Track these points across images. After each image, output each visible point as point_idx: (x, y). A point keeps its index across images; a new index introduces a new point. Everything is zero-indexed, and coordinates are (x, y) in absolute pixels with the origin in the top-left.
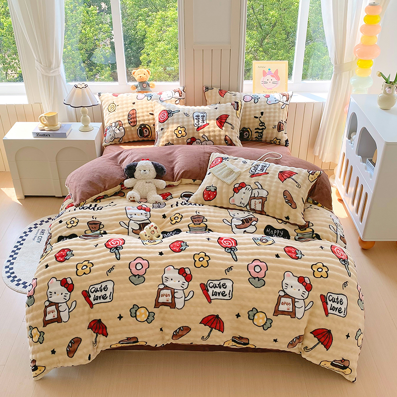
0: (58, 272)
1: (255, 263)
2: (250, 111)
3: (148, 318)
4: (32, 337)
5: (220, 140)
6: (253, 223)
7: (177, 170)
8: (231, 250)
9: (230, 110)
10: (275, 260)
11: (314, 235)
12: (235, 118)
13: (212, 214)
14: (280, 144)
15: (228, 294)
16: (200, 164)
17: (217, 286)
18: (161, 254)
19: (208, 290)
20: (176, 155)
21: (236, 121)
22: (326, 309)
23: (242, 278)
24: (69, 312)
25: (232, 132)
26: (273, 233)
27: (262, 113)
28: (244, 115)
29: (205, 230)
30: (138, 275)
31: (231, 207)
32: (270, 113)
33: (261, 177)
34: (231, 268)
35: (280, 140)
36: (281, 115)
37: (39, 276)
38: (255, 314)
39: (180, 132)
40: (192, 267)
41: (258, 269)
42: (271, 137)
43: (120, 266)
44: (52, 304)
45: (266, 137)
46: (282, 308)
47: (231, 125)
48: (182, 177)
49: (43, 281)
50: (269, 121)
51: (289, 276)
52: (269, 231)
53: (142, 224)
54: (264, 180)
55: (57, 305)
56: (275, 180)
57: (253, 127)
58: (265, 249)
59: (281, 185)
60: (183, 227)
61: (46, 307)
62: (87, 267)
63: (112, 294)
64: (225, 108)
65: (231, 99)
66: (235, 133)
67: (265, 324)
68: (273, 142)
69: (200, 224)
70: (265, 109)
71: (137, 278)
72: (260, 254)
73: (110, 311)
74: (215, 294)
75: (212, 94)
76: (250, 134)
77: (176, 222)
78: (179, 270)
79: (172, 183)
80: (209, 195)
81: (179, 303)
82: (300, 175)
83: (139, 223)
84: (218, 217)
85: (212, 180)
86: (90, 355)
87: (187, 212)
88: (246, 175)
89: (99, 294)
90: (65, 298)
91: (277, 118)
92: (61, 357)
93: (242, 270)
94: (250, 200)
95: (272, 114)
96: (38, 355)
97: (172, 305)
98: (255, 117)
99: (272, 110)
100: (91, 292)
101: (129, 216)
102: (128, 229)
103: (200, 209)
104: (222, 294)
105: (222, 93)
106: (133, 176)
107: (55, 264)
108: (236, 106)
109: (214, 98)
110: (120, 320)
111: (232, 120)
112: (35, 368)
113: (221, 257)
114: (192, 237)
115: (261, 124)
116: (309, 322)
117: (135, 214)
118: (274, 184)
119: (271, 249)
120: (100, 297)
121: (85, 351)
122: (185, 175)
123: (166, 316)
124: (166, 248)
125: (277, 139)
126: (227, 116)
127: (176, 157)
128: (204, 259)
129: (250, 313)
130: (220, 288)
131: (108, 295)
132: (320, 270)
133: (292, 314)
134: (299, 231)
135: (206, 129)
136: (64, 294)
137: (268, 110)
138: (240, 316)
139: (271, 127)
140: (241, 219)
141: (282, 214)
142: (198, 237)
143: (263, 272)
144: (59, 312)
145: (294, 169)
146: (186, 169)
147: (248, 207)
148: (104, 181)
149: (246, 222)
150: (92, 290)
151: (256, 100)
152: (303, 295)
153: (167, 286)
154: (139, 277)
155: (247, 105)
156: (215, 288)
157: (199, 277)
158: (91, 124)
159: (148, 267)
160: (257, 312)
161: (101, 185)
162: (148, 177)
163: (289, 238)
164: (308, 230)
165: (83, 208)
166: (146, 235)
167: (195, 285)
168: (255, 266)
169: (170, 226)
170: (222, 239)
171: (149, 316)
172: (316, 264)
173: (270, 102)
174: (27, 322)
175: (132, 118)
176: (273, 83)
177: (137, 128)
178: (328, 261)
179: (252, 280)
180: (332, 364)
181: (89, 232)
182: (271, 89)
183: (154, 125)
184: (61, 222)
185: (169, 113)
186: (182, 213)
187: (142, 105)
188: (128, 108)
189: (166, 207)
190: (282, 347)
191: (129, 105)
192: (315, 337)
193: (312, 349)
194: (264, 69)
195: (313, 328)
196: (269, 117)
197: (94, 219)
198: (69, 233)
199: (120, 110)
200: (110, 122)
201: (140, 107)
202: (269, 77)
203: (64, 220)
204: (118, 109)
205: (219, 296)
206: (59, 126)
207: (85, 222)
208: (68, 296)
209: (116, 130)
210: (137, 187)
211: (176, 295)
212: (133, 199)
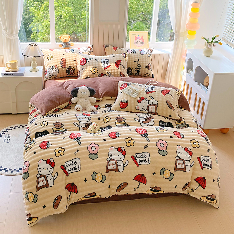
0: (43, 155)
2: (132, 58)
3: (102, 180)
4: (28, 199)
5: (118, 74)
6: (152, 120)
7: (101, 91)
8: (145, 135)
9: (122, 58)
10: (170, 139)
11: (186, 125)
12: (125, 62)
13: (127, 116)
14: (149, 77)
15: (148, 161)
16: (114, 88)
17: (141, 156)
18: (105, 140)
19: (136, 160)
20: (98, 83)
21: (125, 64)
22: (201, 165)
23: (154, 151)
24: (53, 180)
25: (124, 70)
26: (164, 125)
27: (139, 60)
28: (129, 61)
29: (126, 125)
30: (94, 153)
31: (137, 111)
33: (152, 94)
34: (147, 145)
35: (149, 74)
36: (149, 60)
37: (31, 159)
38: (164, 172)
39: (94, 70)
40: (125, 147)
41: (162, 145)
42: (144, 73)
43: (83, 149)
44: (42, 176)
45: (142, 73)
46: (179, 166)
47: (123, 66)
48: (104, 95)
49: (34, 162)
50: (143, 64)
51: (180, 148)
52: (161, 124)
53: (87, 124)
54: (155, 95)
55: (45, 176)
56: (160, 95)
57: (134, 67)
58: (163, 133)
59: (164, 97)
60: (112, 124)
61: (38, 178)
62: (61, 151)
63: (80, 166)
64: (118, 56)
65: (120, 51)
67: (170, 177)
68: (145, 76)
69: (122, 122)
70: (140, 57)
71: (93, 155)
72: (161, 136)
73: (80, 177)
74: (140, 161)
75: (109, 49)
76: (133, 71)
77: (107, 121)
78: (118, 149)
79: (99, 99)
80: (123, 105)
82: (172, 92)
83: (85, 123)
84: (131, 117)
85: (124, 96)
86: (66, 206)
87: (113, 115)
88: (143, 93)
89: (71, 167)
90: (50, 171)
91: (147, 62)
92: (49, 210)
93: (154, 146)
94: (148, 107)
95: (144, 60)
96: (33, 211)
97: (117, 170)
98: (135, 62)
99: (144, 58)
100: (66, 166)
101: (79, 119)
102: (79, 127)
103: (120, 113)
104: (145, 161)
105: (115, 48)
106: (76, 96)
107: (40, 151)
108: (125, 55)
109: (110, 51)
110: (86, 182)
111: (123, 63)
112: (31, 219)
113: (140, 140)
114: (121, 129)
115: (138, 66)
116: (193, 174)
117: (82, 118)
118: (160, 97)
119: (167, 133)
120: (72, 169)
121: (64, 203)
122: (106, 94)
123: (113, 177)
124: (107, 136)
126: (120, 61)
128: (131, 141)
129: (161, 171)
130: (143, 158)
132: (195, 143)
133: (184, 169)
134: (177, 123)
135: (109, 68)
136: (49, 169)
137: (142, 58)
138: (155, 174)
139: (144, 67)
140: (145, 118)
141: (167, 114)
142: (124, 129)
143: (165, 146)
144: (47, 180)
145: (168, 89)
146: (106, 90)
147: (147, 111)
148: (59, 99)
149: (148, 119)
150: (67, 165)
151: (134, 52)
153: (112, 159)
154: (94, 155)
155: (130, 55)
156: (140, 158)
157: (130, 152)
159: (99, 149)
160: (165, 170)
161: (57, 102)
162: (86, 96)
163: (173, 127)
164: (182, 122)
165: (49, 116)
166: (92, 130)
167: (128, 157)
168: (160, 143)
169: (104, 124)
170: (138, 129)
171: (103, 178)
172: (192, 140)
173: (142, 53)
174: (24, 189)
175: (63, 63)
176: (141, 43)
177: (66, 69)
178: (198, 138)
179: (160, 151)
180: (207, 198)
181: (55, 129)
182: (140, 46)
183: (77, 67)
184: (36, 124)
185: (87, 60)
186: (110, 116)
187: (69, 55)
188: (60, 57)
189: (99, 113)
190: (179, 190)
191: (61, 56)
192: (197, 182)
193: (196, 189)
194: (135, 36)
195: (196, 177)
196: (143, 61)
197: (57, 122)
198: (43, 130)
199: (56, 59)
200: (49, 66)
201: (68, 56)
202: (138, 40)
203: (39, 123)
204: (54, 58)
205: (143, 162)
206: (18, 69)
207: (52, 123)
208: (52, 170)
209: (53, 70)
210: (80, 102)
211: (118, 164)
212: (79, 109)
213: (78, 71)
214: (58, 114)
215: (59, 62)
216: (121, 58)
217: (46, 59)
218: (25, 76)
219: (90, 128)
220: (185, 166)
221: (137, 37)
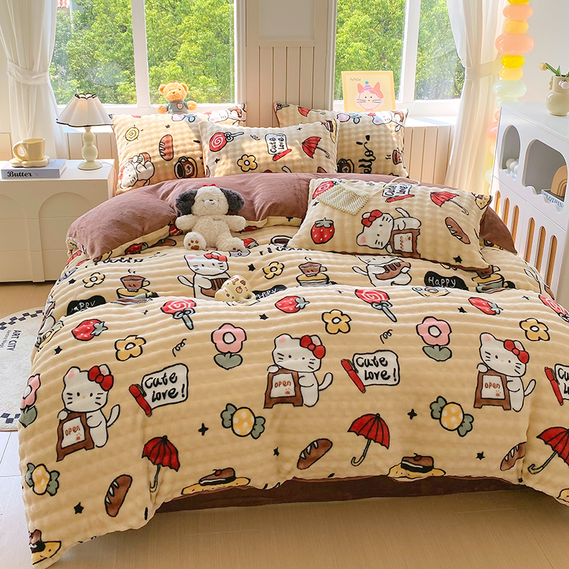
0: (82, 356)
1: (428, 323)
3: (253, 429)
4: (33, 485)
6: (405, 270)
7: (260, 203)
8: (382, 306)
10: (459, 315)
11: (506, 284)
12: (329, 142)
13: (333, 260)
15: (392, 376)
16: (295, 195)
17: (372, 362)
18: (264, 317)
19: (356, 371)
20: (254, 185)
21: (332, 147)
22: (557, 393)
23: (411, 347)
24: (107, 427)
25: (327, 162)
26: (440, 283)
27: (368, 137)
28: (341, 141)
29: (327, 283)
30: (229, 352)
31: (360, 250)
32: (379, 136)
33: (404, 201)
34: (388, 332)
36: (396, 140)
37: (44, 368)
38: (442, 408)
39: (247, 163)
40: (323, 334)
41: (435, 332)
43: (197, 339)
44: (73, 415)
46: (487, 393)
47: (325, 152)
48: (269, 214)
49: (54, 375)
50: (380, 148)
51: (489, 340)
52: (432, 280)
53: (216, 279)
54: (410, 205)
55: (82, 415)
56: (428, 204)
57: (355, 158)
58: (438, 301)
59: (439, 210)
60: (288, 282)
61: (62, 422)
62: (135, 345)
63: (186, 387)
64: (313, 127)
65: (318, 117)
66: (332, 164)
67: (461, 425)
69: (316, 275)
70: (371, 131)
71: (227, 357)
72: (432, 308)
73: (184, 418)
74: (370, 376)
75: (287, 113)
76: (352, 169)
77: (275, 274)
78: (301, 339)
79: (253, 223)
80: (322, 235)
81: (309, 396)
82: (463, 197)
83: (211, 278)
84: (343, 264)
85: (323, 211)
86: (147, 509)
87: (291, 258)
88: (378, 200)
89: (161, 389)
90: (98, 401)
91: (390, 145)
92: (93, 518)
93: (409, 335)
94: (392, 235)
95: (383, 139)
96: (46, 520)
97: (297, 400)
98: (358, 143)
99: (383, 133)
100: (147, 386)
101: (194, 268)
102: (193, 287)
103: (310, 254)
104: (382, 376)
105: (303, 111)
106: (189, 212)
107: (73, 344)
108: (330, 125)
109: (291, 118)
110: (203, 434)
111: (326, 144)
112: (40, 547)
113: (368, 319)
114: (311, 290)
115: (368, 154)
116: (533, 418)
117: (203, 265)
118: (427, 209)
119: (448, 301)
120: (164, 394)
121: (139, 500)
122: (274, 210)
123: (287, 422)
124: (271, 308)
126: (318, 139)
127: (255, 187)
128: (340, 320)
129: (433, 406)
130: (377, 366)
131: (179, 389)
132: (535, 329)
133: (505, 403)
134: (479, 279)
135: (286, 158)
136: (95, 395)
137: (376, 133)
138: (416, 415)
139: (383, 158)
140: (383, 265)
141: (448, 254)
143: (444, 335)
144: (87, 428)
145: (451, 191)
146: (274, 200)
147: (390, 249)
148: (141, 219)
150: (149, 383)
151: (357, 120)
153: (283, 368)
154: (231, 356)
155: (344, 126)
156: (367, 366)
157: (337, 349)
159: (246, 339)
160: (447, 404)
161: (136, 225)
162: (217, 210)
163: (467, 289)
164: (493, 277)
165: (111, 261)
166: (228, 295)
167: (332, 363)
168: (430, 327)
169: (264, 282)
170: (362, 292)
171: (255, 424)
172: (526, 321)
173: (377, 121)
174: (22, 457)
175: (166, 147)
177: (175, 163)
178: (543, 316)
179: (428, 349)
181: (124, 291)
183: (202, 158)
184: (72, 281)
185: (228, 137)
186: (283, 261)
187: (182, 128)
188: (158, 132)
189: (251, 256)
190: (491, 469)
191: (160, 129)
192: (546, 443)
193: (543, 467)
195: (541, 428)
196: (379, 142)
197: (132, 274)
198: (88, 294)
199: (146, 138)
200: (129, 156)
201: (178, 131)
202: (367, 93)
203: (79, 278)
204: (143, 136)
205: (377, 379)
206: (46, 160)
207: (118, 278)
208: (103, 397)
209: (140, 167)
210: (200, 226)
211: (301, 382)
212: (196, 244)
213: (206, 168)
214: (138, 257)
216: (321, 131)
217: (122, 140)
218: (63, 178)
219: (225, 288)
220: (507, 391)
221: (364, 85)
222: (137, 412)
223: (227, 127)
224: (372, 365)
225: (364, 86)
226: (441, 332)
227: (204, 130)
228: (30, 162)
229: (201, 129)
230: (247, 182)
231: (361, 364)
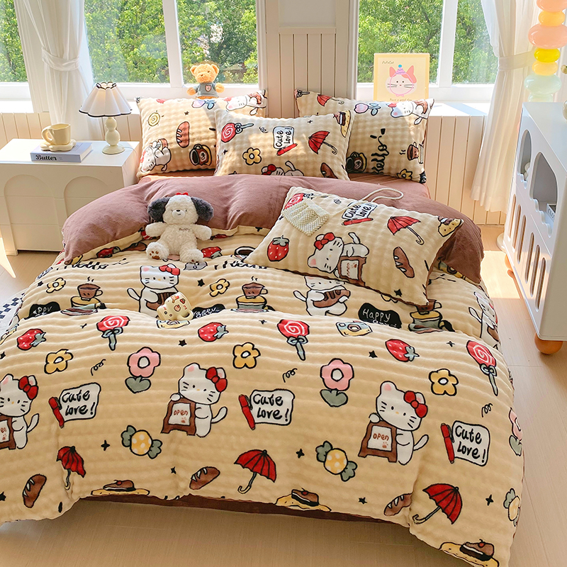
0: (17, 366)
1: (333, 366)
2: (364, 127)
3: (150, 450)
5: (314, 169)
6: (341, 300)
7: (234, 211)
8: (298, 342)
9: (331, 124)
10: (368, 360)
11: (442, 324)
12: (338, 137)
13: (278, 282)
14: (411, 180)
15: (284, 416)
16: (269, 204)
17: (268, 400)
18: (183, 343)
19: (251, 407)
20: (236, 189)
21: (340, 141)
22: (450, 450)
23: (310, 389)
24: (27, 432)
25: (332, 157)
26: (374, 316)
27: (383, 131)
28: (354, 134)
29: (263, 308)
30: (140, 376)
31: (311, 271)
32: (395, 130)
33: (360, 226)
34: (293, 371)
35: (412, 173)
36: (414, 134)
38: (327, 453)
39: (252, 156)
40: (229, 367)
41: (337, 375)
42: (397, 168)
43: (115, 360)
45: (390, 168)
46: (374, 443)
47: (332, 147)
48: (239, 223)
50: (395, 142)
51: (389, 389)
52: (368, 313)
53: (163, 294)
54: (365, 230)
56: (382, 230)
57: (368, 151)
58: (353, 342)
59: (391, 238)
60: (228, 302)
62: (63, 359)
63: (95, 406)
64: (323, 120)
65: (335, 108)
66: (338, 159)
67: (344, 471)
68: (400, 176)
69: (255, 297)
70: (388, 124)
71: (138, 382)
72: (343, 350)
73: (90, 433)
74: (262, 414)
75: (306, 101)
76: (364, 162)
77: (219, 292)
78: (207, 371)
79: (222, 232)
80: (277, 252)
81: (201, 427)
82: (424, 224)
83: (158, 292)
84: (286, 287)
85: (283, 228)
86: (61, 504)
88: (337, 221)
89: (75, 404)
90: (23, 408)
91: (407, 139)
92: (14, 506)
93: (311, 376)
94: (340, 261)
95: (399, 133)
97: (190, 429)
98: (372, 136)
99: (399, 126)
100: (63, 400)
101: (144, 281)
102: (139, 300)
103: (259, 274)
104: (274, 415)
105: (322, 99)
106: (160, 219)
107: (14, 352)
108: (342, 119)
109: (309, 106)
110: (105, 450)
111: (334, 139)
113: (278, 352)
115: (381, 148)
116: (422, 471)
117: (154, 279)
118: (380, 236)
119: (363, 342)
120: (76, 410)
121: (52, 496)
122: (244, 219)
123: (181, 447)
124: (193, 333)
125: (407, 172)
126: (326, 134)
127: (236, 192)
128: (250, 354)
129: (319, 450)
130: (272, 405)
131: (89, 407)
132: (443, 381)
133: (392, 455)
134: (417, 315)
135: (290, 153)
136: (21, 403)
137: (392, 127)
138: (303, 455)
139: (397, 153)
140: (323, 292)
141: (390, 286)
142: (247, 317)
143: (345, 380)
145: (416, 215)
147: (336, 273)
148: (114, 225)
149: (332, 297)
150: (65, 399)
151: (374, 110)
152: (411, 423)
154: (141, 380)
155: (360, 118)
156: (263, 404)
157: (239, 384)
158: (120, 144)
159: (159, 365)
160: (332, 449)
161: (108, 231)
162: (184, 220)
163: (399, 326)
164: (433, 314)
166: (166, 313)
167: (231, 396)
168: (334, 370)
169: (208, 299)
170: (286, 323)
171: (152, 446)
172: (437, 372)
173: (396, 114)
175: (182, 134)
176: (406, 86)
177: (190, 150)
178: (459, 368)
179: (326, 393)
180: (462, 549)
181: (77, 300)
182: (403, 95)
183: (215, 146)
184: (40, 284)
185: (238, 128)
186: (230, 279)
187: (200, 116)
188: (177, 119)
189: (205, 270)
190: (375, 510)
192: (430, 498)
193: (426, 519)
194: (392, 65)
195: (428, 482)
196: (395, 136)
197: (90, 282)
198: (47, 299)
199: (165, 124)
200: (150, 141)
201: (196, 118)
202: (399, 77)
203: (46, 282)
204: (163, 122)
205: (269, 417)
206: (71, 145)
207: (75, 285)
208: (27, 405)
209: (158, 153)
210: (165, 235)
211: (198, 413)
212: (156, 254)
213: (217, 157)
214: (103, 261)
215: (174, 131)
217: (146, 124)
218: (84, 163)
219: (166, 305)
220: (394, 444)
222: (52, 422)
223: (241, 117)
224: (267, 403)
225: (396, 70)
226: (343, 376)
227: (219, 118)
228: (56, 147)
229: (217, 117)
230: (231, 185)
231: (257, 401)
